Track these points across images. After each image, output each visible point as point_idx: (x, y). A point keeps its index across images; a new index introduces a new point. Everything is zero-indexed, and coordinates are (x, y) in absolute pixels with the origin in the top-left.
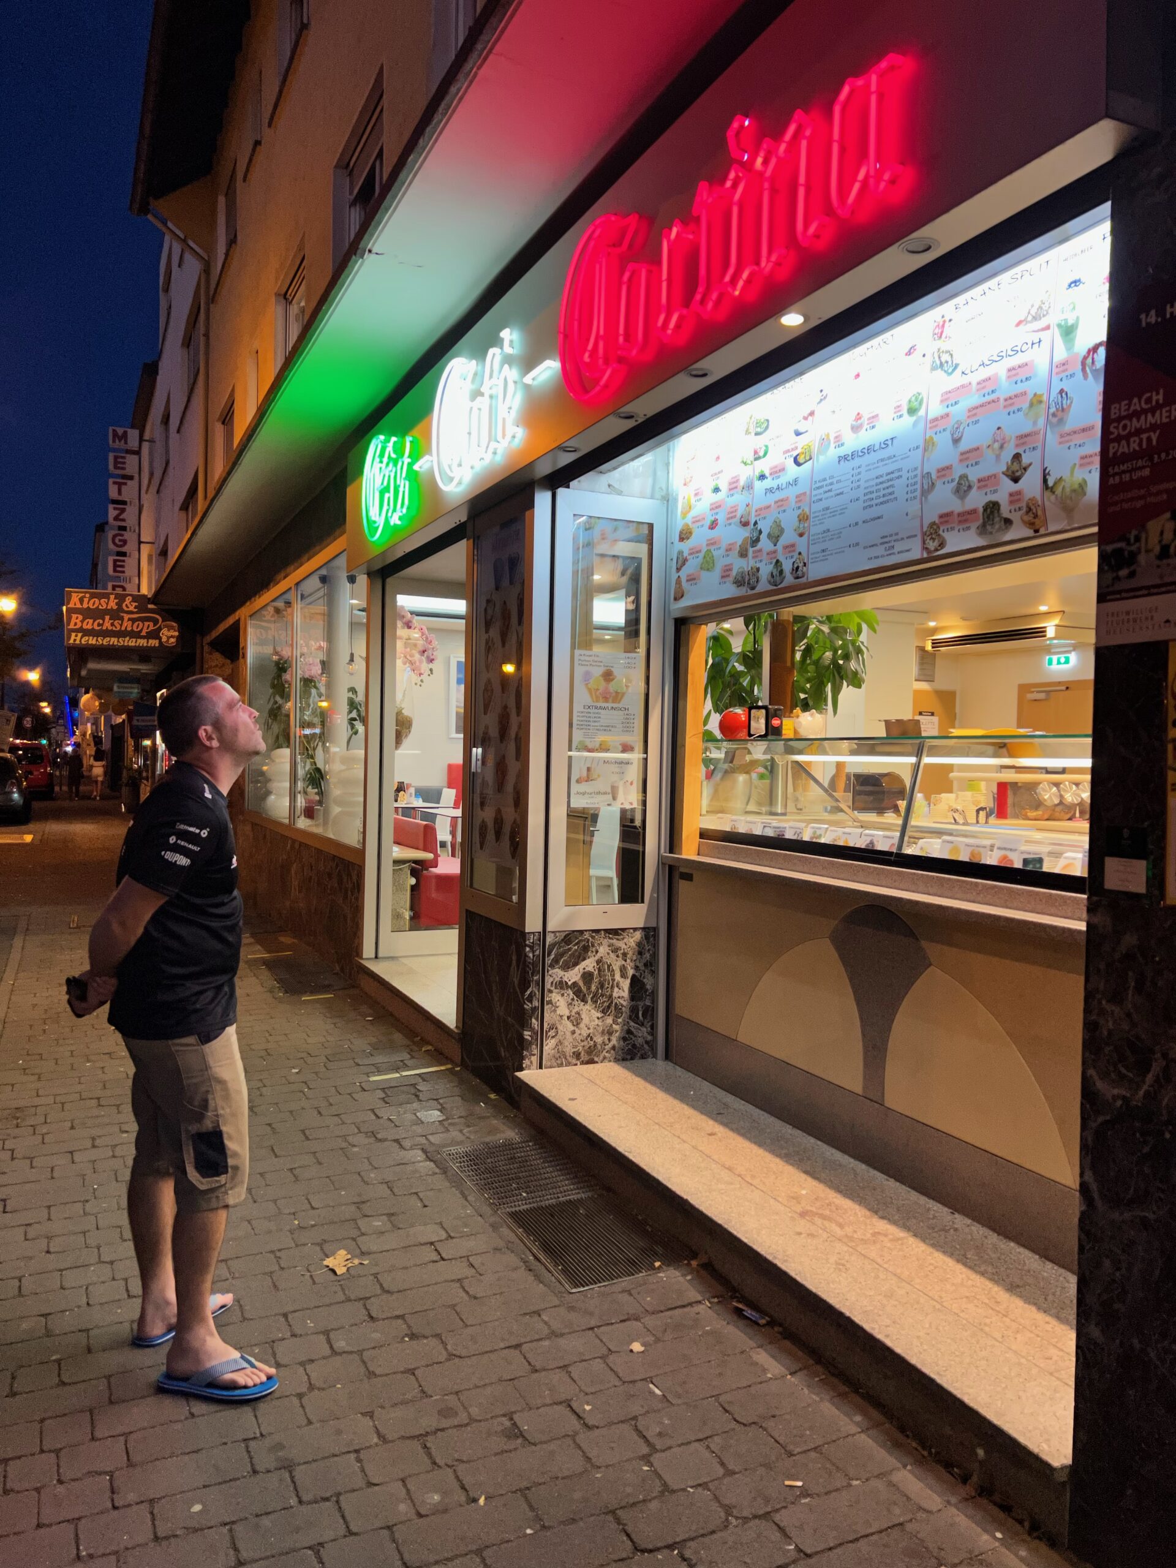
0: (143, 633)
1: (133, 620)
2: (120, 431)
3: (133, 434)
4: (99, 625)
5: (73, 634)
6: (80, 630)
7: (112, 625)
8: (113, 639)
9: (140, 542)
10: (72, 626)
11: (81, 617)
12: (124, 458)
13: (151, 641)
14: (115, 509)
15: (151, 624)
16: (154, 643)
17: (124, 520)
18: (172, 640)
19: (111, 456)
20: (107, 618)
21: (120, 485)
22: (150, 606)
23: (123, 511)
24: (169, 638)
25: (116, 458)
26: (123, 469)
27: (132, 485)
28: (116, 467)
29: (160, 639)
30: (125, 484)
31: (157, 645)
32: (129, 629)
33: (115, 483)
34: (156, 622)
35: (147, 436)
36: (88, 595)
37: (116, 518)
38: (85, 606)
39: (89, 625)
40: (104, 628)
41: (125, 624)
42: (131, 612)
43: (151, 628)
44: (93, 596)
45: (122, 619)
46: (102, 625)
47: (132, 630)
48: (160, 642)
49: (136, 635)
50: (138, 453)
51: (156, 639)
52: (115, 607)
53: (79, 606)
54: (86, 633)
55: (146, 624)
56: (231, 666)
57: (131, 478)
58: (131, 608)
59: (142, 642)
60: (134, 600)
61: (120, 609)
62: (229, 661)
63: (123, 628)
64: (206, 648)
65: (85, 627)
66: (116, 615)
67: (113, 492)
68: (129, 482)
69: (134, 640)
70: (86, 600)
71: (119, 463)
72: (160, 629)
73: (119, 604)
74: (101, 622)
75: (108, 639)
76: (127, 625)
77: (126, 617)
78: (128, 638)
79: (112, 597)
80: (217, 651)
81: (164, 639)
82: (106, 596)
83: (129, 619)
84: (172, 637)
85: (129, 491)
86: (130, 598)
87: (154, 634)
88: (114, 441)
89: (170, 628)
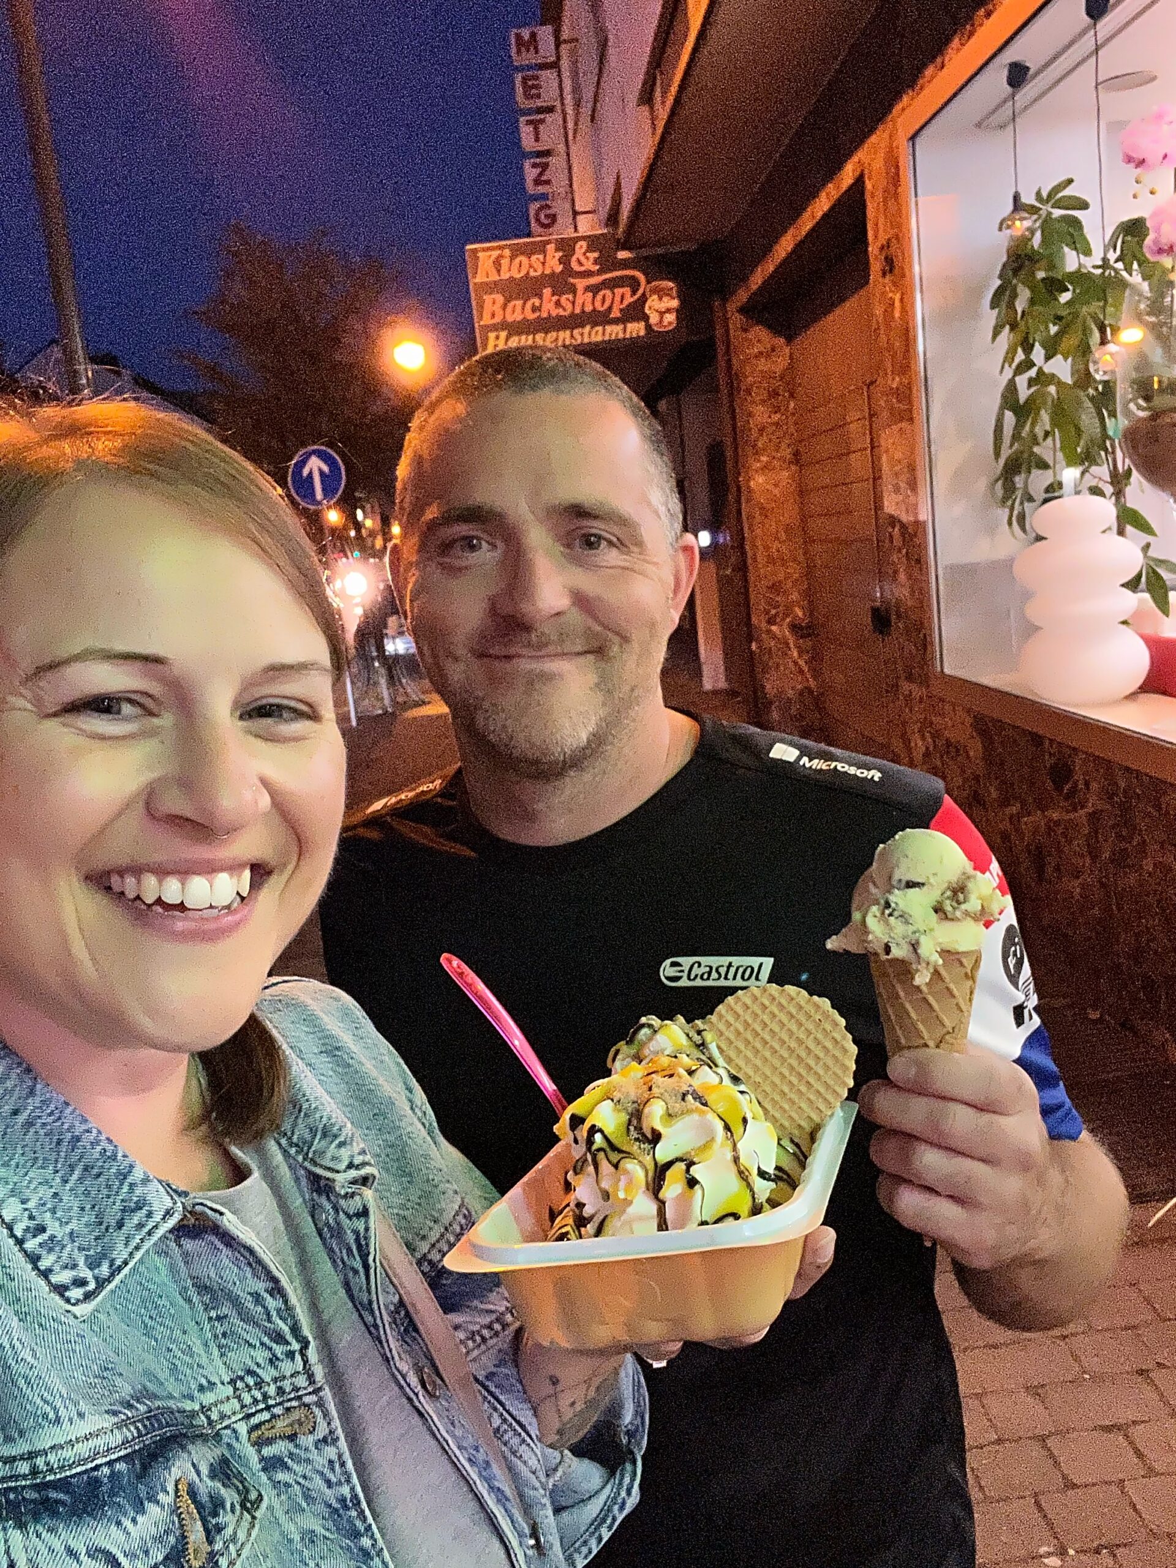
0: (615, 313)
1: (594, 289)
2: (526, 34)
3: (545, 33)
4: (534, 309)
5: (492, 335)
6: (504, 325)
7: (558, 304)
8: (561, 334)
9: (575, 213)
10: (487, 320)
11: (500, 299)
12: (537, 78)
13: (630, 326)
14: (534, 166)
15: (627, 290)
16: (636, 329)
17: (548, 182)
18: (670, 318)
19: (518, 78)
20: (547, 292)
21: (535, 124)
22: (622, 255)
23: (545, 167)
24: (662, 314)
25: (525, 80)
26: (539, 96)
27: (553, 120)
28: (527, 96)
29: (646, 318)
30: (542, 121)
31: (642, 333)
32: (589, 308)
33: (529, 122)
34: (634, 284)
35: (565, 34)
36: (507, 252)
37: (537, 182)
38: (505, 276)
39: (517, 312)
40: (545, 315)
41: (579, 301)
42: (588, 274)
43: (629, 300)
44: (516, 252)
45: (573, 290)
46: (539, 309)
47: (594, 310)
48: (648, 327)
49: (600, 318)
50: (555, 65)
51: (638, 320)
52: (559, 268)
53: (495, 277)
54: (515, 329)
55: (619, 291)
56: (787, 350)
57: (550, 110)
58: (589, 266)
59: (614, 332)
60: (590, 249)
61: (568, 271)
62: (782, 340)
63: (578, 311)
64: (736, 320)
65: (510, 319)
66: (561, 283)
67: (528, 141)
68: (549, 118)
69: (600, 328)
70: (505, 262)
71: (532, 89)
72: (643, 299)
73: (565, 261)
74: (537, 302)
75: (554, 334)
76: (584, 301)
77: (580, 284)
78: (588, 328)
79: (551, 248)
80: (758, 323)
81: (654, 319)
82: (541, 248)
83: (588, 289)
84: (668, 311)
85: (551, 134)
86: (584, 244)
87: (636, 312)
88: (519, 52)
89: (661, 293)
